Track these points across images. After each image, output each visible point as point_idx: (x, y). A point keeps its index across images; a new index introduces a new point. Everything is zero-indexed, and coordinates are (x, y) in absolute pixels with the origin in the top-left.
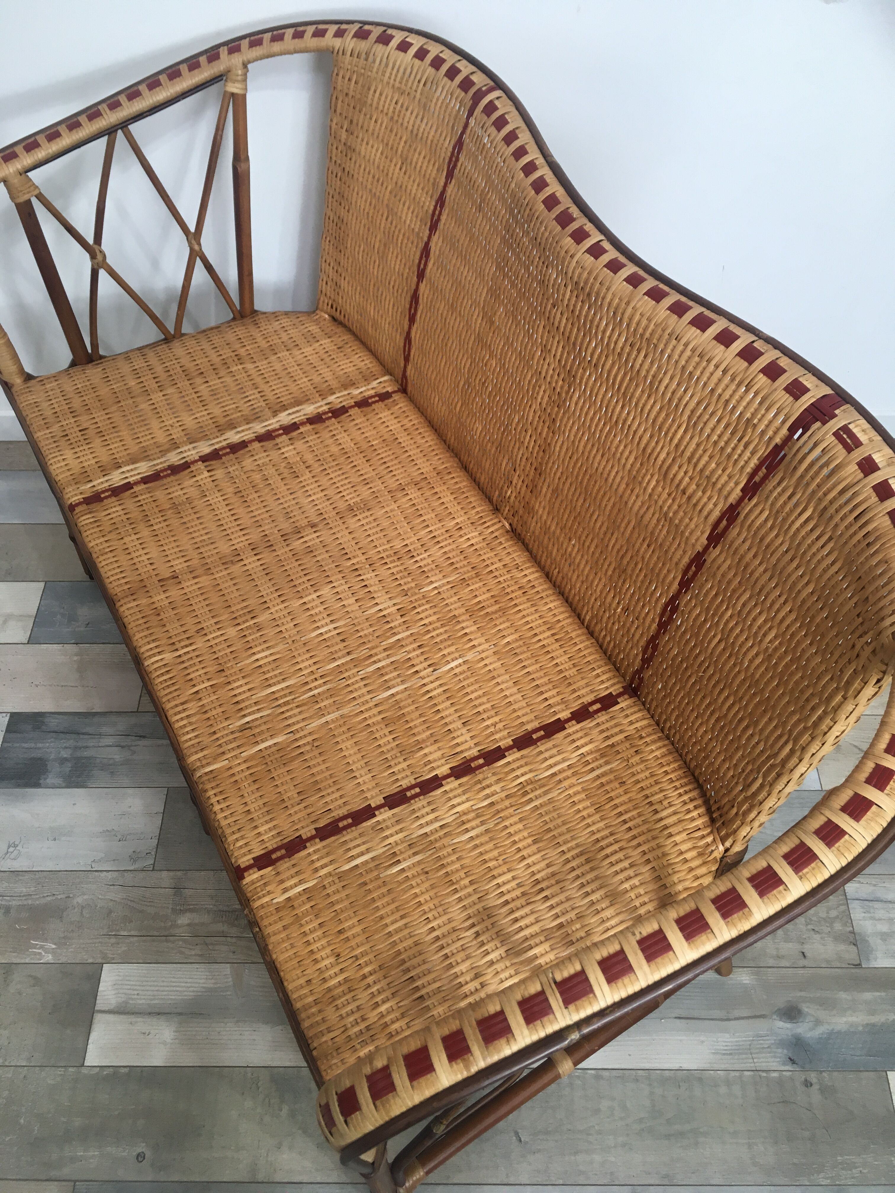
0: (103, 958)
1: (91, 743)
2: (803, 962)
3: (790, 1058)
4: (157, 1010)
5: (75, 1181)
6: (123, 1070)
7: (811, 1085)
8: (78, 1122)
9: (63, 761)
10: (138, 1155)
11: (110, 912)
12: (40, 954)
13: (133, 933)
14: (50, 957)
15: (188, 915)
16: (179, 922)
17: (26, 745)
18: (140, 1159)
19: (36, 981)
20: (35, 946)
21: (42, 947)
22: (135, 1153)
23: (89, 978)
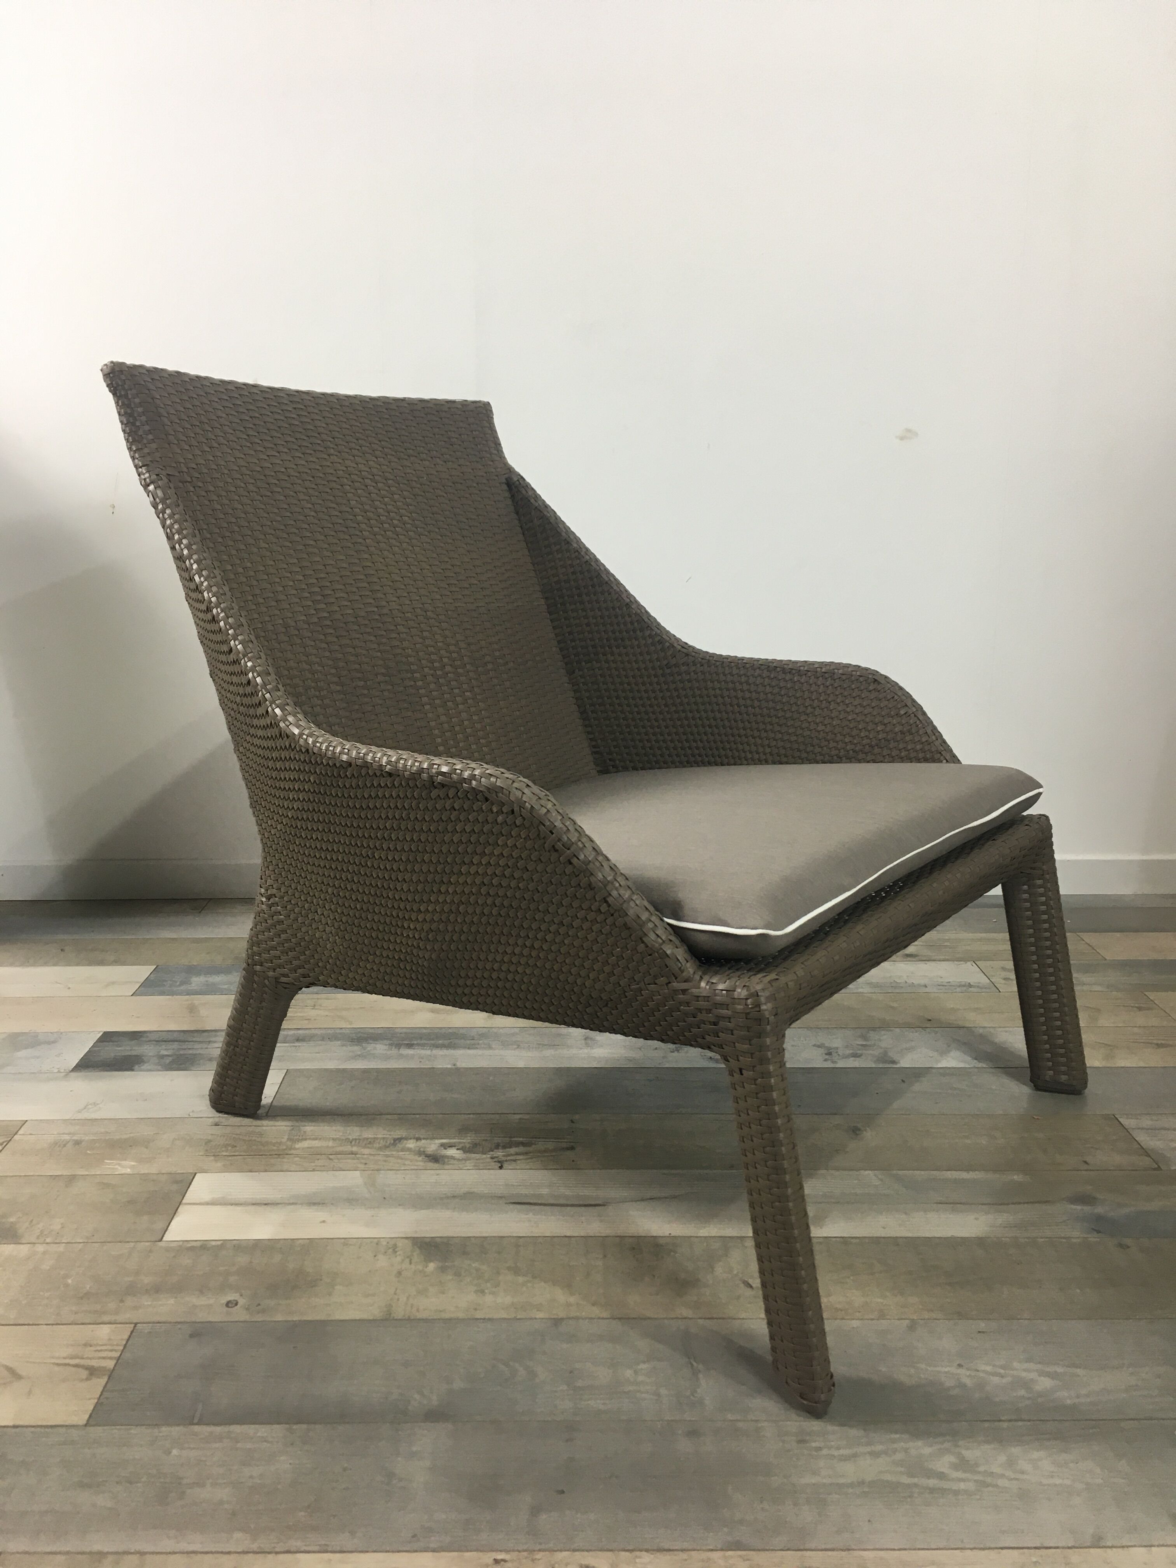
0: (197, 1170)
1: (197, 1046)
2: (1085, 1167)
3: (1093, 1229)
4: (265, 1202)
5: (136, 1324)
6: (214, 1243)
7: (1128, 1247)
8: (147, 1280)
9: (163, 1057)
10: (228, 1304)
11: (210, 1141)
12: (115, 1168)
13: (237, 1154)
14: (129, 1170)
15: (308, 1142)
16: (297, 1146)
17: (120, 1048)
18: (230, 1305)
19: (108, 1185)
20: (109, 1164)
21: (119, 1164)
22: (224, 1301)
23: (177, 1182)
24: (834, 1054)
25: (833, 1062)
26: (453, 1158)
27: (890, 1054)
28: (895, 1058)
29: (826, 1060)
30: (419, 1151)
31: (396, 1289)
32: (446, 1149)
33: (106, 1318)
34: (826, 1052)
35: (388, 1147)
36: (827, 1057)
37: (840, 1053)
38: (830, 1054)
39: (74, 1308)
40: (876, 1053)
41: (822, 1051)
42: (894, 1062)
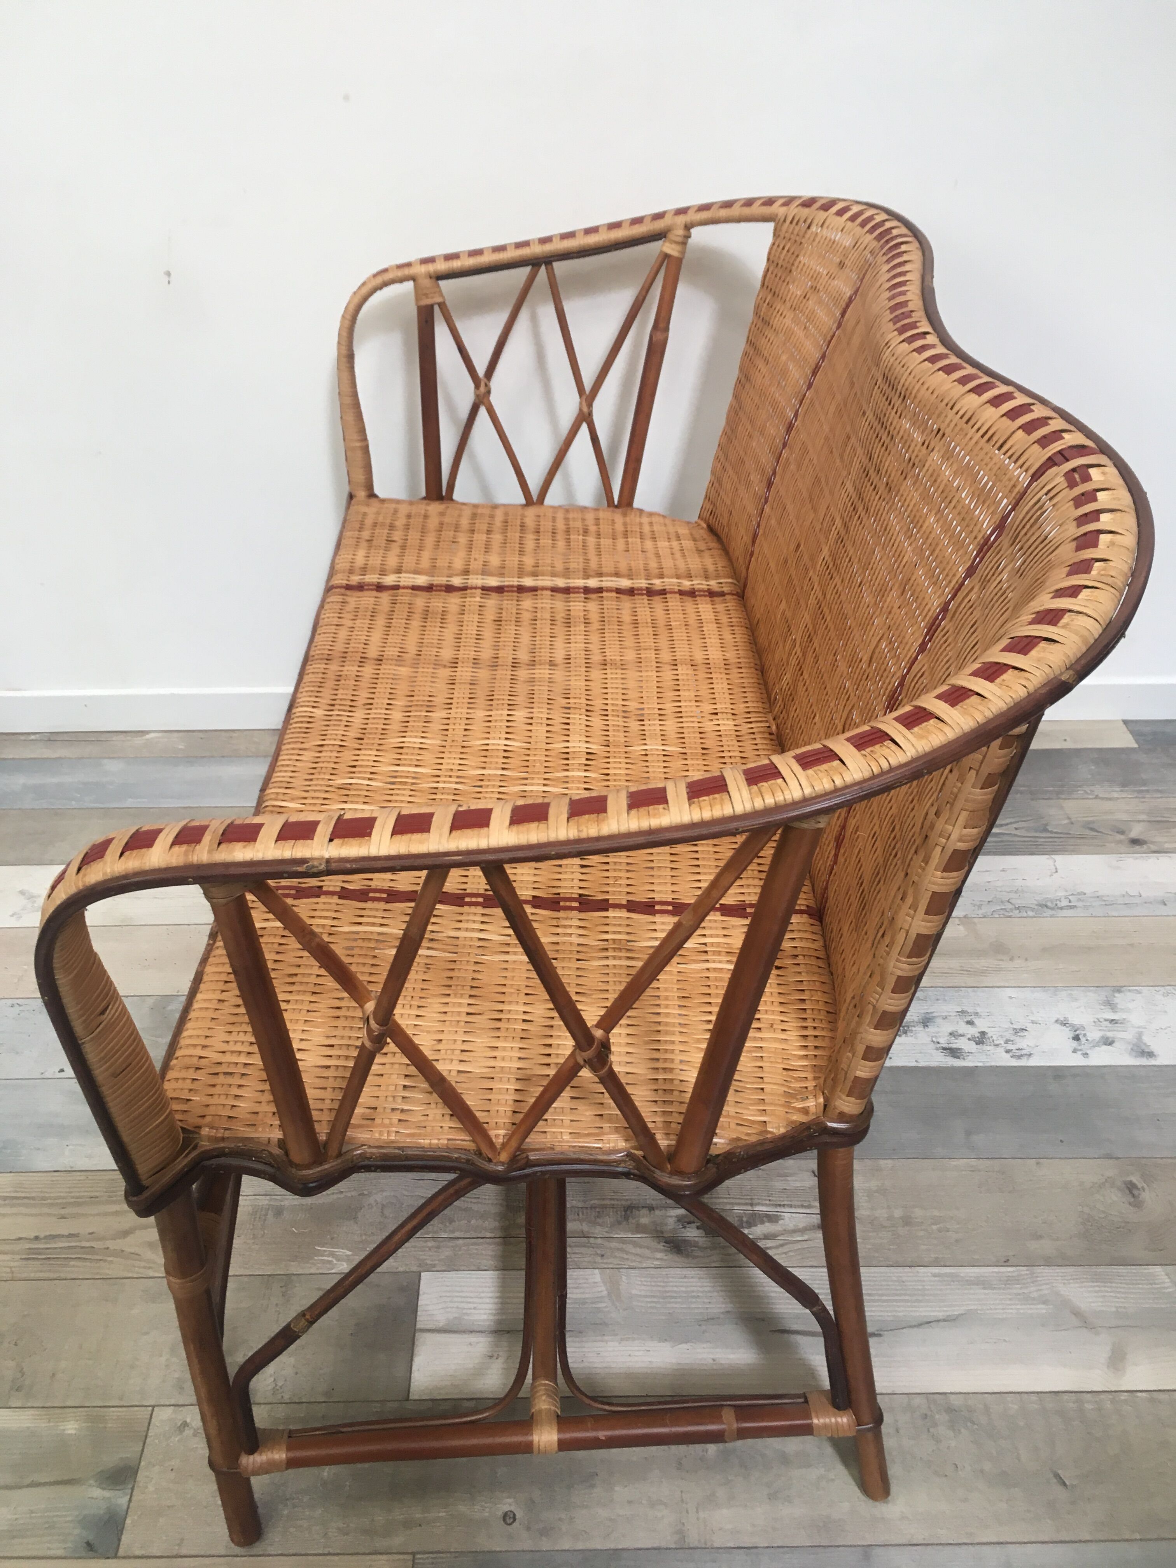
0: (420, 1266)
4: (505, 1328)
5: (413, 1554)
10: (505, 1516)
12: (330, 1262)
13: (457, 1234)
14: (345, 1265)
18: (509, 1521)
20: (321, 1253)
21: (332, 1254)
22: (500, 1514)
23: (402, 1289)
24: (1083, 1040)
25: (1086, 1055)
26: (696, 1244)
27: (1146, 1039)
28: (1154, 1047)
29: (1075, 1051)
30: (657, 1231)
31: (682, 1492)
32: (684, 1227)
33: (381, 1543)
34: (1072, 1034)
35: (619, 1223)
36: (1075, 1044)
37: (1090, 1036)
38: (1077, 1038)
39: (341, 1525)
40: (1129, 1035)
41: (1068, 1033)
42: (1151, 1055)
